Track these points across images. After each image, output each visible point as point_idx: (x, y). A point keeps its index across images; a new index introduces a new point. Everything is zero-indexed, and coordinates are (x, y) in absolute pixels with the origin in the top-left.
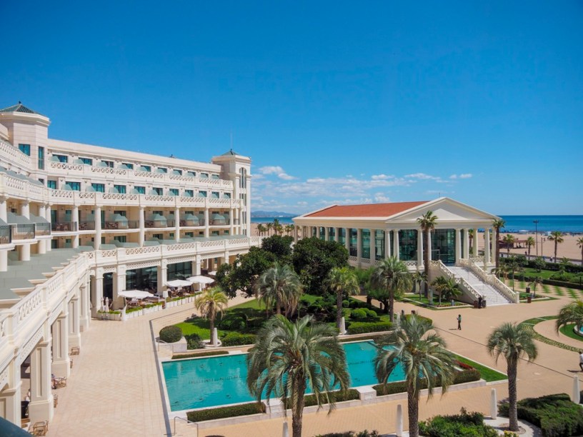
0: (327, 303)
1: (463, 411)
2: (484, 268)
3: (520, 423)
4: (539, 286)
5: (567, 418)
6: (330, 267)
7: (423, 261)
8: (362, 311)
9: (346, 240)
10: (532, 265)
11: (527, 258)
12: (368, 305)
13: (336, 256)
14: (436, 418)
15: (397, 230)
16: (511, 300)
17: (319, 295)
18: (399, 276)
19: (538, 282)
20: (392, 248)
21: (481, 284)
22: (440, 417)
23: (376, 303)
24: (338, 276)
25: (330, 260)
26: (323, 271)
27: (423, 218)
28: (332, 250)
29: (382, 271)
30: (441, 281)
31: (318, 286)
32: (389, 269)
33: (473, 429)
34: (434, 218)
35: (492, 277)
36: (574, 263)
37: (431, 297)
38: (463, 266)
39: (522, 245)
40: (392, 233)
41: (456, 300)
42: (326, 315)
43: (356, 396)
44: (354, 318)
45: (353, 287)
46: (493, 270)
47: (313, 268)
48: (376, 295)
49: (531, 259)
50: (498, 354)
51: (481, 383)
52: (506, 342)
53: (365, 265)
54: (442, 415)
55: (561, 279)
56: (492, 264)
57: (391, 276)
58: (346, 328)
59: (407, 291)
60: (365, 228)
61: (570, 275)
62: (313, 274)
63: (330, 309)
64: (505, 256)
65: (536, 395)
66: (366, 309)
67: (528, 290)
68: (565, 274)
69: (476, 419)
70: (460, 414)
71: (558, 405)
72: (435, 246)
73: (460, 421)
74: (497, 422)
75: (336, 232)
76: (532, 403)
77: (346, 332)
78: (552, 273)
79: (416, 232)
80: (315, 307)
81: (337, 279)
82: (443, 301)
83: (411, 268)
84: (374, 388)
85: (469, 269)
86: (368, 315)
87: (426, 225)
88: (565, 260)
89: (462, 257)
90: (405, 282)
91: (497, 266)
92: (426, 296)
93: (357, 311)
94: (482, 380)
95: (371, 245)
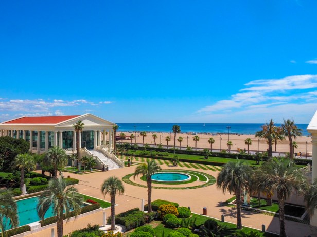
0: (15, 177)
1: (89, 225)
2: (109, 150)
3: (116, 226)
4: (134, 158)
5: (137, 219)
6: (16, 154)
7: (76, 148)
8: (38, 179)
9: (30, 137)
10: (132, 148)
11: (130, 145)
12: (43, 175)
13: (21, 147)
14: (74, 232)
15: (61, 131)
16: (121, 166)
17: (10, 172)
18: (60, 157)
19: (133, 156)
20: (58, 142)
21: (106, 159)
22: (76, 231)
23: (47, 174)
24: (21, 159)
25: (17, 149)
26: (12, 156)
27: (76, 124)
28: (18, 144)
29: (50, 155)
30: (85, 159)
31: (8, 167)
32: (54, 154)
33: (93, 234)
34: (83, 124)
35: (111, 155)
36: (151, 146)
37: (80, 168)
38: (98, 150)
39: (129, 138)
40: (58, 133)
41: (93, 168)
42: (14, 184)
43: (28, 229)
44: (32, 184)
45: (31, 165)
46: (112, 151)
47: (5, 155)
48: (47, 169)
49: (133, 145)
50: (106, 193)
51: (100, 210)
52: (110, 187)
53: (42, 152)
54: (77, 230)
55: (144, 154)
56: (112, 148)
57: (55, 157)
58: (26, 190)
59: (65, 165)
60: (43, 130)
61: (148, 152)
62: (5, 159)
63: (17, 180)
64: (121, 144)
65: (125, 210)
66: (41, 178)
67: (129, 160)
68: (146, 151)
69: (95, 229)
70: (87, 227)
71: (134, 213)
72: (83, 139)
73: (86, 231)
74: (105, 228)
75: (31, 133)
76: (123, 215)
77: (26, 192)
78: (141, 151)
79: (72, 132)
80: (7, 180)
81: (21, 161)
82: (86, 169)
83: (69, 152)
84: (40, 222)
85: (101, 151)
86: (41, 181)
87: (78, 128)
88: (147, 145)
89: (98, 145)
90: (63, 160)
91: (115, 149)
92: (77, 167)
93: (35, 179)
94: (101, 208)
95: (46, 140)
